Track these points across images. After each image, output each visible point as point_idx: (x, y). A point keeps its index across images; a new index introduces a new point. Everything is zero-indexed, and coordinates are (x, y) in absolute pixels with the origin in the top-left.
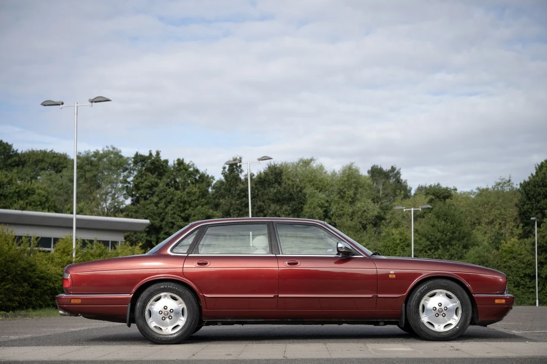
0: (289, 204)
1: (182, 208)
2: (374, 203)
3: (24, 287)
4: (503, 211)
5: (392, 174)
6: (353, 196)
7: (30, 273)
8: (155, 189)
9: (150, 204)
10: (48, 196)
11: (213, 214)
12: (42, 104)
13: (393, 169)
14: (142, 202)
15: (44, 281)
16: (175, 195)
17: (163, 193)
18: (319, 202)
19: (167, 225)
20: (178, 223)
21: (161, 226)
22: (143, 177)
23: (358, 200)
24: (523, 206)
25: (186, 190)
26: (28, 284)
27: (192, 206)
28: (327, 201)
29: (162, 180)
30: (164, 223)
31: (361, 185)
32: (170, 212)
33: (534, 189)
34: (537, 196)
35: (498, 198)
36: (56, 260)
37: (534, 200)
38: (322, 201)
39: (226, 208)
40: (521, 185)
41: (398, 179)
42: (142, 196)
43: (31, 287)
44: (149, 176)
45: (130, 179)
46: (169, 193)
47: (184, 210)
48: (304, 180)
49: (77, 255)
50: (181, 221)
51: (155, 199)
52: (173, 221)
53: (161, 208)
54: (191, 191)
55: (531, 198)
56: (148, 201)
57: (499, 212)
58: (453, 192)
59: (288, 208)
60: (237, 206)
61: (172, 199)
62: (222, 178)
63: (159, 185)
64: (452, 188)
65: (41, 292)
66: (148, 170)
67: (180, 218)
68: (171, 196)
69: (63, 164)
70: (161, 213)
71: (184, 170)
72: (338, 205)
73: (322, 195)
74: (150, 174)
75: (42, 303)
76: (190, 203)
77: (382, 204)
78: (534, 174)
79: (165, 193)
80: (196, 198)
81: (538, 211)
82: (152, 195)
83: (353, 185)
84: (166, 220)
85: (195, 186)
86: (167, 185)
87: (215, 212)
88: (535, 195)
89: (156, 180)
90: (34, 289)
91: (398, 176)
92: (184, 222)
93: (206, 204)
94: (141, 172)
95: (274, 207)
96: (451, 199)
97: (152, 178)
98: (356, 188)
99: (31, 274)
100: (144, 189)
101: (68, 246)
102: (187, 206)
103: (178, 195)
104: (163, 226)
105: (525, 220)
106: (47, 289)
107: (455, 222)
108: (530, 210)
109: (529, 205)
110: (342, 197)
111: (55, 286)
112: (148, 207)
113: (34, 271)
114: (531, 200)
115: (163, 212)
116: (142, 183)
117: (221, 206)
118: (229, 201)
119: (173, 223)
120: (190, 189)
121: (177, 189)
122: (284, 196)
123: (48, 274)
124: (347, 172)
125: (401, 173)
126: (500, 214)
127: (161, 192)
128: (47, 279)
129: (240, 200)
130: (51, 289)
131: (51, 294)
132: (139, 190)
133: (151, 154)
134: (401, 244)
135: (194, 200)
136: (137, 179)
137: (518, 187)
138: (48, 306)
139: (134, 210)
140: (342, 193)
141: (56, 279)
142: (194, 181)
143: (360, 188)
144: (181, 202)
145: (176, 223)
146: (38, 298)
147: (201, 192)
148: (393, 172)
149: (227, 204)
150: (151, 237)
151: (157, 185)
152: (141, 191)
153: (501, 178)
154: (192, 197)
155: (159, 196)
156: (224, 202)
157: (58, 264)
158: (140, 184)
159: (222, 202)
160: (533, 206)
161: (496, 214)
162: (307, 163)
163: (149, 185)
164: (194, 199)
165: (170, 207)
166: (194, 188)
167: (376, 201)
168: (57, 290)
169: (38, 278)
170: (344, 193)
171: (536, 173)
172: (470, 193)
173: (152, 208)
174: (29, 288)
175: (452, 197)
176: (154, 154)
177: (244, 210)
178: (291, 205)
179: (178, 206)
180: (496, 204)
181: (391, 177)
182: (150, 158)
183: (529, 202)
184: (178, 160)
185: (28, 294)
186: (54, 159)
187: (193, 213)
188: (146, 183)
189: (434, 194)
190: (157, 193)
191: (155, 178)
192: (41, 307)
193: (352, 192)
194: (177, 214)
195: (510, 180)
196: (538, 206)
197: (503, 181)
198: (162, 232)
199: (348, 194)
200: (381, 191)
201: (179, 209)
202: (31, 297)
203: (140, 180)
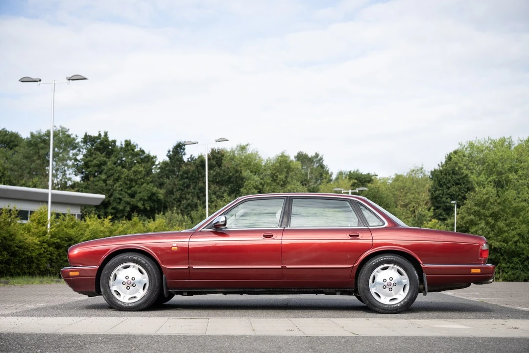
0: (228, 185)
1: (128, 186)
2: (303, 185)
3: (3, 255)
4: (417, 196)
5: (316, 159)
6: (284, 179)
7: (9, 242)
8: (103, 167)
9: (98, 181)
10: (3, 172)
11: (157, 191)
12: (20, 81)
13: (317, 155)
14: (92, 179)
15: (22, 250)
16: (123, 173)
17: (111, 171)
18: (254, 184)
19: (115, 200)
20: (125, 199)
21: (109, 201)
22: (92, 156)
23: (288, 182)
24: (435, 191)
25: (133, 169)
26: (7, 252)
27: (139, 184)
28: (261, 184)
29: (110, 159)
30: (112, 198)
31: (292, 170)
32: (118, 188)
33: (446, 177)
34: (447, 183)
35: (413, 183)
36: (33, 230)
37: (445, 186)
38: (257, 183)
39: (170, 187)
40: (432, 172)
41: (321, 164)
42: (91, 173)
43: (10, 256)
44: (98, 155)
45: (80, 157)
46: (117, 172)
47: (131, 187)
48: (240, 164)
49: (53, 226)
50: (128, 198)
51: (103, 177)
52: (121, 197)
53: (110, 185)
54: (137, 170)
55: (443, 185)
56: (97, 178)
57: (413, 196)
58: (373, 178)
59: (227, 189)
60: (180, 186)
61: (119, 176)
62: (167, 159)
63: (107, 163)
64: (373, 174)
65: (19, 260)
66: (97, 149)
67: (127, 195)
68: (118, 174)
69: (14, 142)
70: (110, 190)
71: (131, 151)
72: (270, 187)
73: (256, 178)
74: (99, 153)
75: (19, 271)
76: (136, 181)
77: (309, 186)
78: (444, 163)
79: (113, 171)
80: (142, 176)
81: (448, 196)
82: (101, 173)
83: (284, 170)
84: (114, 196)
85: (141, 166)
86: (115, 163)
87: (159, 190)
88: (446, 182)
89: (105, 159)
90: (13, 258)
91: (321, 161)
92: (130, 199)
93: (151, 182)
94: (91, 151)
95: (213, 187)
96: (372, 184)
97: (101, 157)
98: (287, 172)
99: (11, 243)
100: (93, 168)
101: (43, 217)
102: (134, 184)
103: (126, 173)
104: (111, 201)
105: (437, 204)
106: (25, 258)
107: (383, 204)
108: (441, 195)
109: (440, 191)
110: (274, 180)
111: (32, 255)
112: (96, 183)
113: (13, 240)
114: (442, 187)
115: (112, 188)
116: (92, 161)
117: (165, 185)
118: (173, 181)
119: (120, 199)
120: (137, 168)
121: (123, 167)
122: (224, 178)
123: (26, 243)
125: (324, 159)
126: (414, 198)
127: (109, 170)
128: (25, 248)
129: (183, 181)
130: (28, 258)
131: (28, 262)
132: (89, 168)
133: (100, 135)
135: (140, 179)
136: (87, 157)
137: (429, 174)
138: (24, 274)
139: (84, 186)
140: (275, 177)
141: (33, 248)
142: (140, 161)
143: (291, 172)
144: (128, 180)
145: (123, 199)
146: (16, 266)
147: (147, 171)
148: (317, 158)
149: (171, 183)
150: (99, 212)
151: (105, 163)
152: (91, 169)
153: (415, 166)
154: (138, 176)
155: (107, 174)
156: (168, 182)
157: (34, 234)
158: (89, 162)
159: (166, 182)
160: (444, 192)
161: (410, 197)
162: (243, 148)
163: (98, 164)
164: (140, 177)
165: (117, 185)
166: (140, 167)
167: (304, 183)
168: (34, 259)
169: (17, 246)
170: (277, 177)
171: (446, 162)
172: (388, 179)
173: (101, 185)
174: (8, 257)
175: (373, 181)
176: (103, 134)
177: (186, 190)
178: (229, 187)
179: (125, 183)
180: (411, 189)
181: (315, 162)
182: (100, 139)
183: (441, 188)
184: (126, 141)
185: (8, 262)
186: (7, 137)
187: (139, 190)
188: (95, 162)
189: (356, 179)
190: (105, 171)
191: (104, 157)
192: (18, 275)
193: (284, 176)
194: (124, 190)
195: (422, 168)
196: (449, 192)
197: (417, 169)
198: (110, 207)
199: (280, 178)
200: (309, 175)
201: (126, 186)
202: (9, 265)
203: (89, 158)
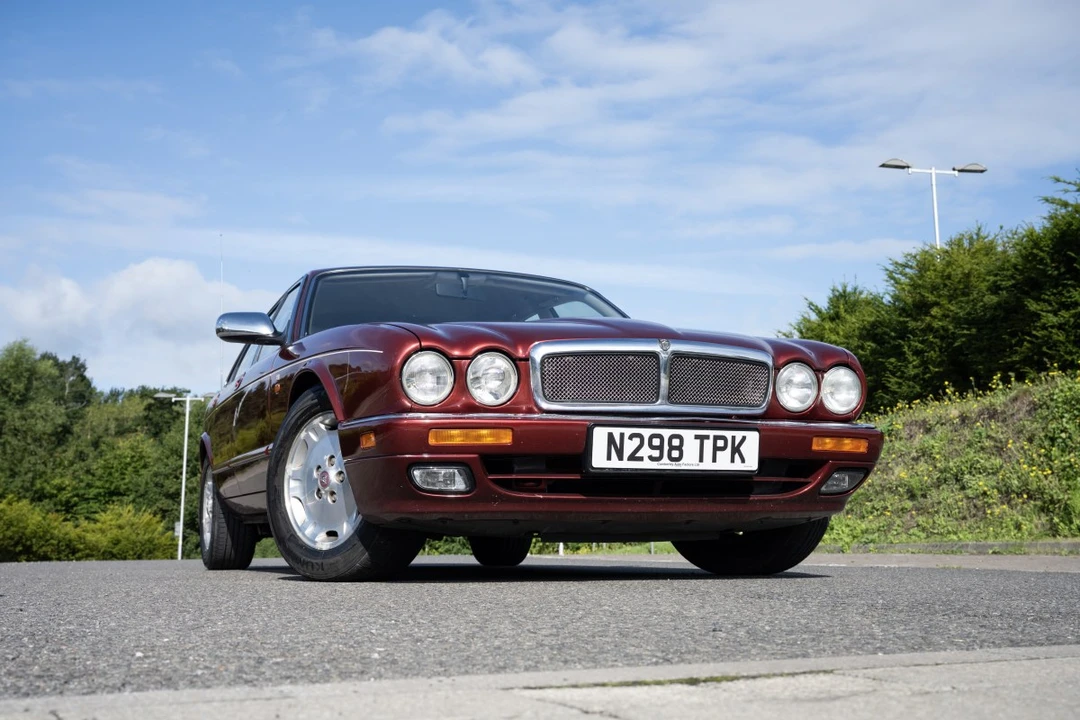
2: (56, 404)
5: (74, 366)
6: (23, 392)
23: (30, 398)
31: (37, 376)
77: (67, 408)
83: (24, 374)
98: (30, 380)
110: (5, 392)
124: (15, 353)
134: (133, 465)
140: (5, 387)
143: (36, 379)
148: (76, 364)
167: (58, 402)
170: (9, 386)
193: (22, 385)
199: (15, 389)
200: (67, 388)
